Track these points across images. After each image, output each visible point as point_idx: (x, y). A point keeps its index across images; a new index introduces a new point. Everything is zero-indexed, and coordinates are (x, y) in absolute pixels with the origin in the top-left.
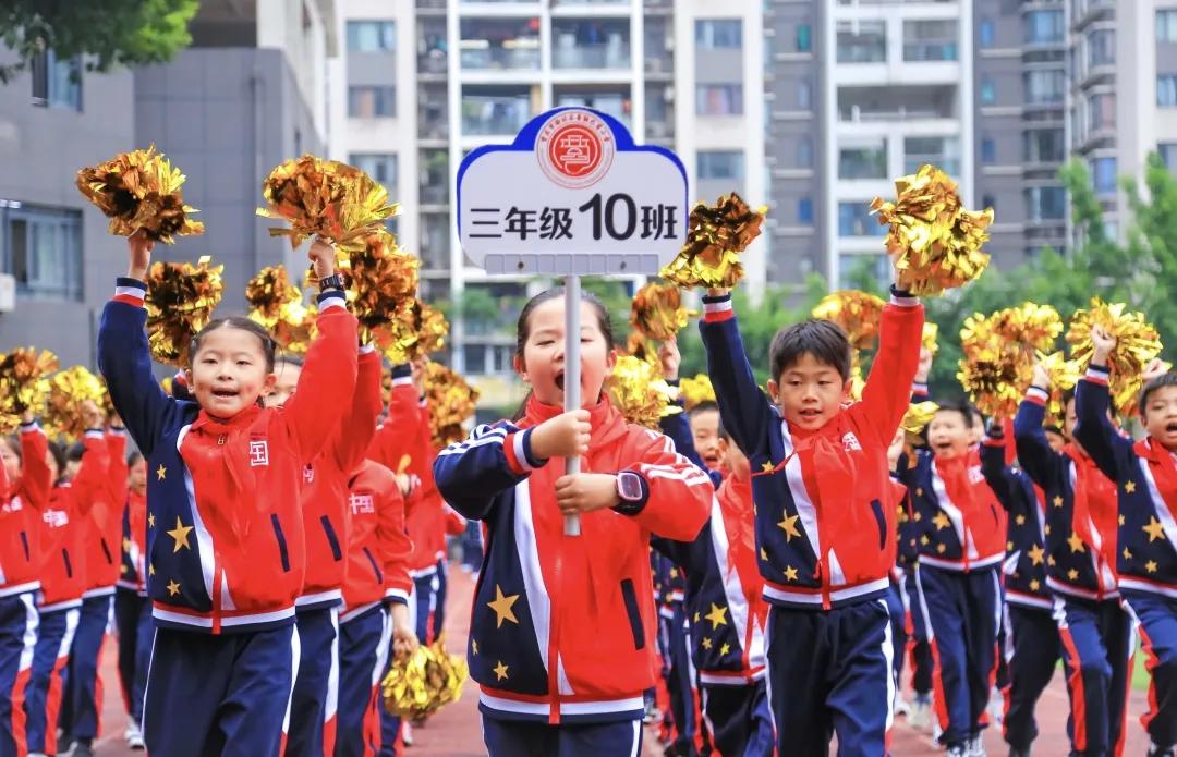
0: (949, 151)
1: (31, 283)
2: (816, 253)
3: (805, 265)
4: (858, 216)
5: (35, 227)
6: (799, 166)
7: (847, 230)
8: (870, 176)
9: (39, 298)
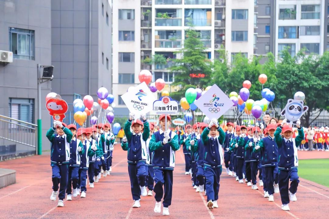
0: (317, 10)
1: (18, 54)
2: (271, 44)
3: (267, 48)
4: (286, 31)
5: (19, 35)
6: (266, 15)
7: (281, 36)
8: (289, 18)
9: (21, 58)
